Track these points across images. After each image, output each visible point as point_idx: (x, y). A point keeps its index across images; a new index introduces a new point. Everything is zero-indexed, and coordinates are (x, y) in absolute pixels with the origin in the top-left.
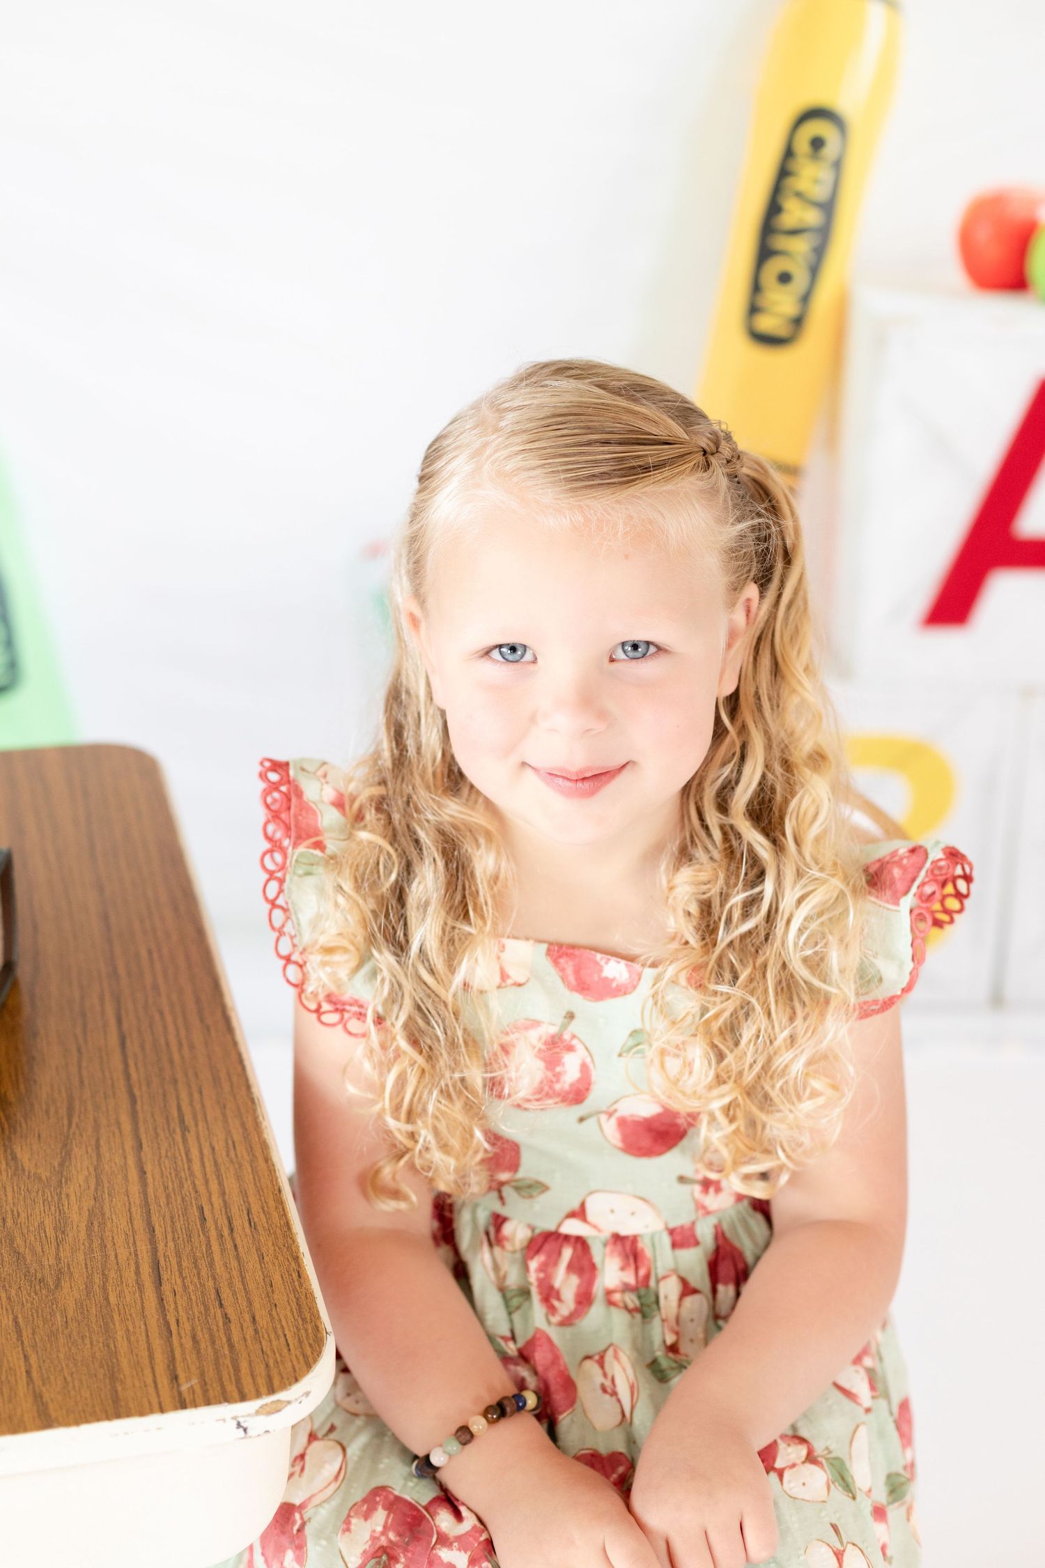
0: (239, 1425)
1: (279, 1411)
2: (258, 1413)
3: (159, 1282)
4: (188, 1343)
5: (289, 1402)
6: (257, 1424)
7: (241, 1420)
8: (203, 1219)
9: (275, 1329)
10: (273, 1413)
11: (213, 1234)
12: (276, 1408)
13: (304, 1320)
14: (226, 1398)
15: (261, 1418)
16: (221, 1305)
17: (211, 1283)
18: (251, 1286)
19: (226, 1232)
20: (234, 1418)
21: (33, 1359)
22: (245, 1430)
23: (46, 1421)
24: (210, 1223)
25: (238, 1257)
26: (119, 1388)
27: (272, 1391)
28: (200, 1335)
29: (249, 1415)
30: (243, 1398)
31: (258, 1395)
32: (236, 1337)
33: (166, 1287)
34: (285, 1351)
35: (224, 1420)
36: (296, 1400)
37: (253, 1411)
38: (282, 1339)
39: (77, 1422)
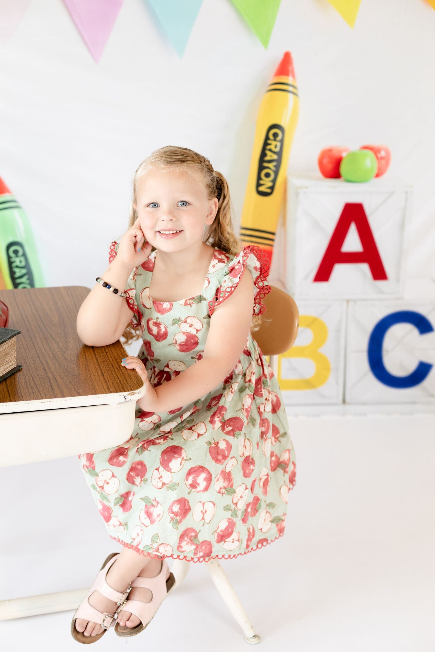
0: (124, 397)
1: (134, 395)
2: (129, 394)
3: (103, 375)
4: (111, 384)
5: (136, 393)
6: (129, 398)
7: (125, 396)
8: (113, 366)
9: (132, 382)
10: (132, 395)
11: (115, 368)
12: (133, 394)
13: (139, 381)
14: (121, 391)
15: (129, 396)
16: (118, 379)
17: (116, 376)
18: (126, 376)
19: (118, 368)
20: (123, 395)
21: (75, 386)
22: (126, 399)
23: (79, 395)
24: (114, 366)
25: (122, 372)
26: (96, 391)
27: (132, 390)
28: (114, 383)
29: (127, 395)
30: (125, 391)
31: (129, 391)
32: (122, 383)
33: (105, 376)
34: (135, 385)
35: (121, 396)
36: (137, 393)
37: (128, 394)
38: (133, 383)
39: (87, 395)
